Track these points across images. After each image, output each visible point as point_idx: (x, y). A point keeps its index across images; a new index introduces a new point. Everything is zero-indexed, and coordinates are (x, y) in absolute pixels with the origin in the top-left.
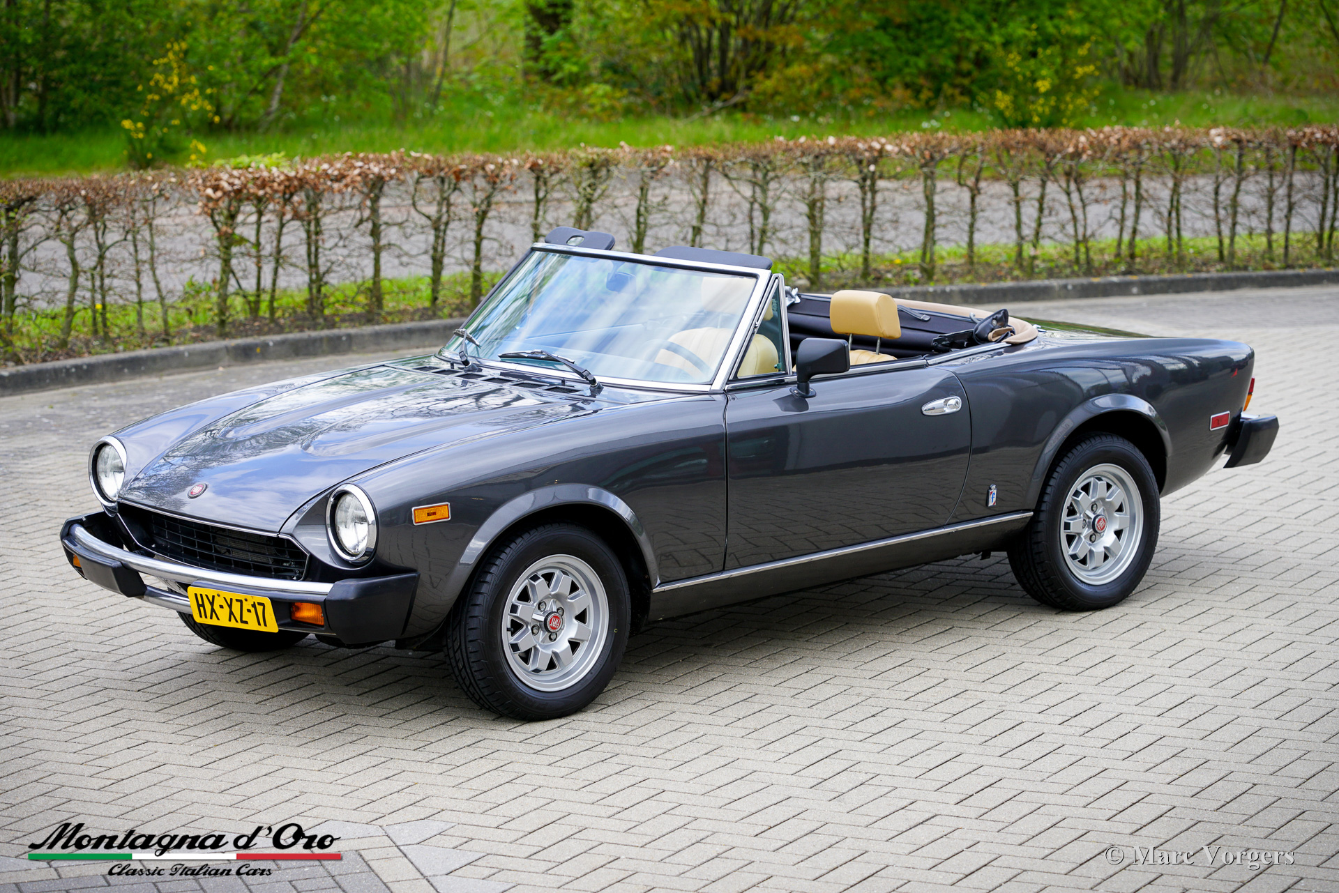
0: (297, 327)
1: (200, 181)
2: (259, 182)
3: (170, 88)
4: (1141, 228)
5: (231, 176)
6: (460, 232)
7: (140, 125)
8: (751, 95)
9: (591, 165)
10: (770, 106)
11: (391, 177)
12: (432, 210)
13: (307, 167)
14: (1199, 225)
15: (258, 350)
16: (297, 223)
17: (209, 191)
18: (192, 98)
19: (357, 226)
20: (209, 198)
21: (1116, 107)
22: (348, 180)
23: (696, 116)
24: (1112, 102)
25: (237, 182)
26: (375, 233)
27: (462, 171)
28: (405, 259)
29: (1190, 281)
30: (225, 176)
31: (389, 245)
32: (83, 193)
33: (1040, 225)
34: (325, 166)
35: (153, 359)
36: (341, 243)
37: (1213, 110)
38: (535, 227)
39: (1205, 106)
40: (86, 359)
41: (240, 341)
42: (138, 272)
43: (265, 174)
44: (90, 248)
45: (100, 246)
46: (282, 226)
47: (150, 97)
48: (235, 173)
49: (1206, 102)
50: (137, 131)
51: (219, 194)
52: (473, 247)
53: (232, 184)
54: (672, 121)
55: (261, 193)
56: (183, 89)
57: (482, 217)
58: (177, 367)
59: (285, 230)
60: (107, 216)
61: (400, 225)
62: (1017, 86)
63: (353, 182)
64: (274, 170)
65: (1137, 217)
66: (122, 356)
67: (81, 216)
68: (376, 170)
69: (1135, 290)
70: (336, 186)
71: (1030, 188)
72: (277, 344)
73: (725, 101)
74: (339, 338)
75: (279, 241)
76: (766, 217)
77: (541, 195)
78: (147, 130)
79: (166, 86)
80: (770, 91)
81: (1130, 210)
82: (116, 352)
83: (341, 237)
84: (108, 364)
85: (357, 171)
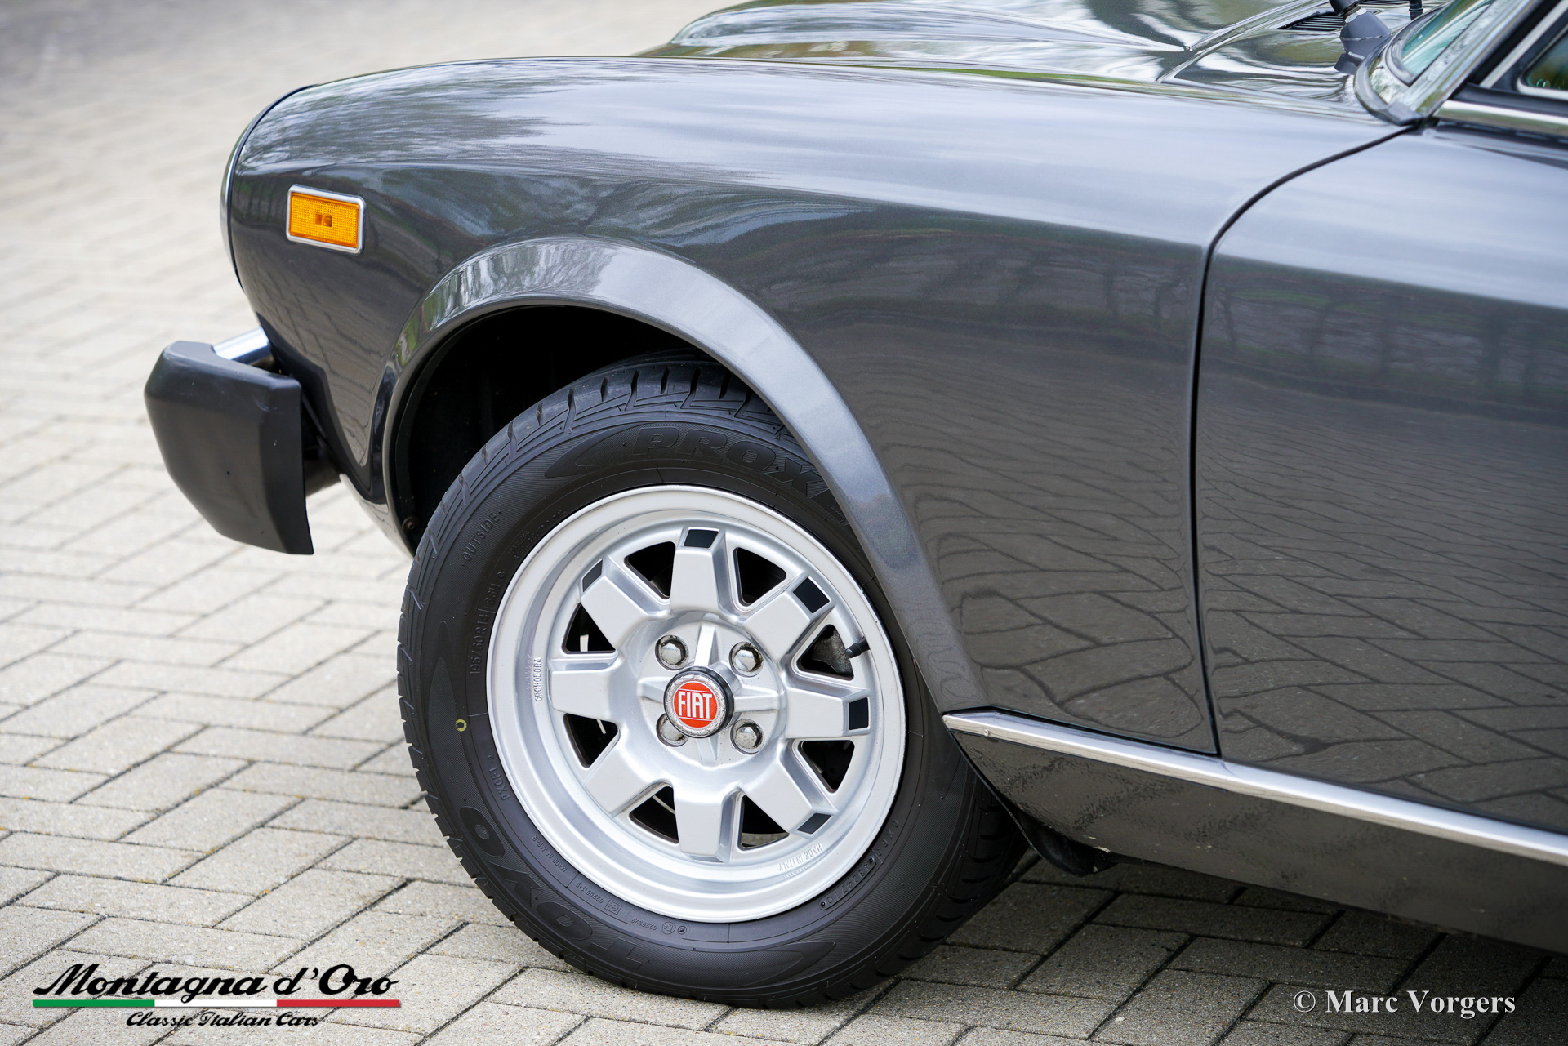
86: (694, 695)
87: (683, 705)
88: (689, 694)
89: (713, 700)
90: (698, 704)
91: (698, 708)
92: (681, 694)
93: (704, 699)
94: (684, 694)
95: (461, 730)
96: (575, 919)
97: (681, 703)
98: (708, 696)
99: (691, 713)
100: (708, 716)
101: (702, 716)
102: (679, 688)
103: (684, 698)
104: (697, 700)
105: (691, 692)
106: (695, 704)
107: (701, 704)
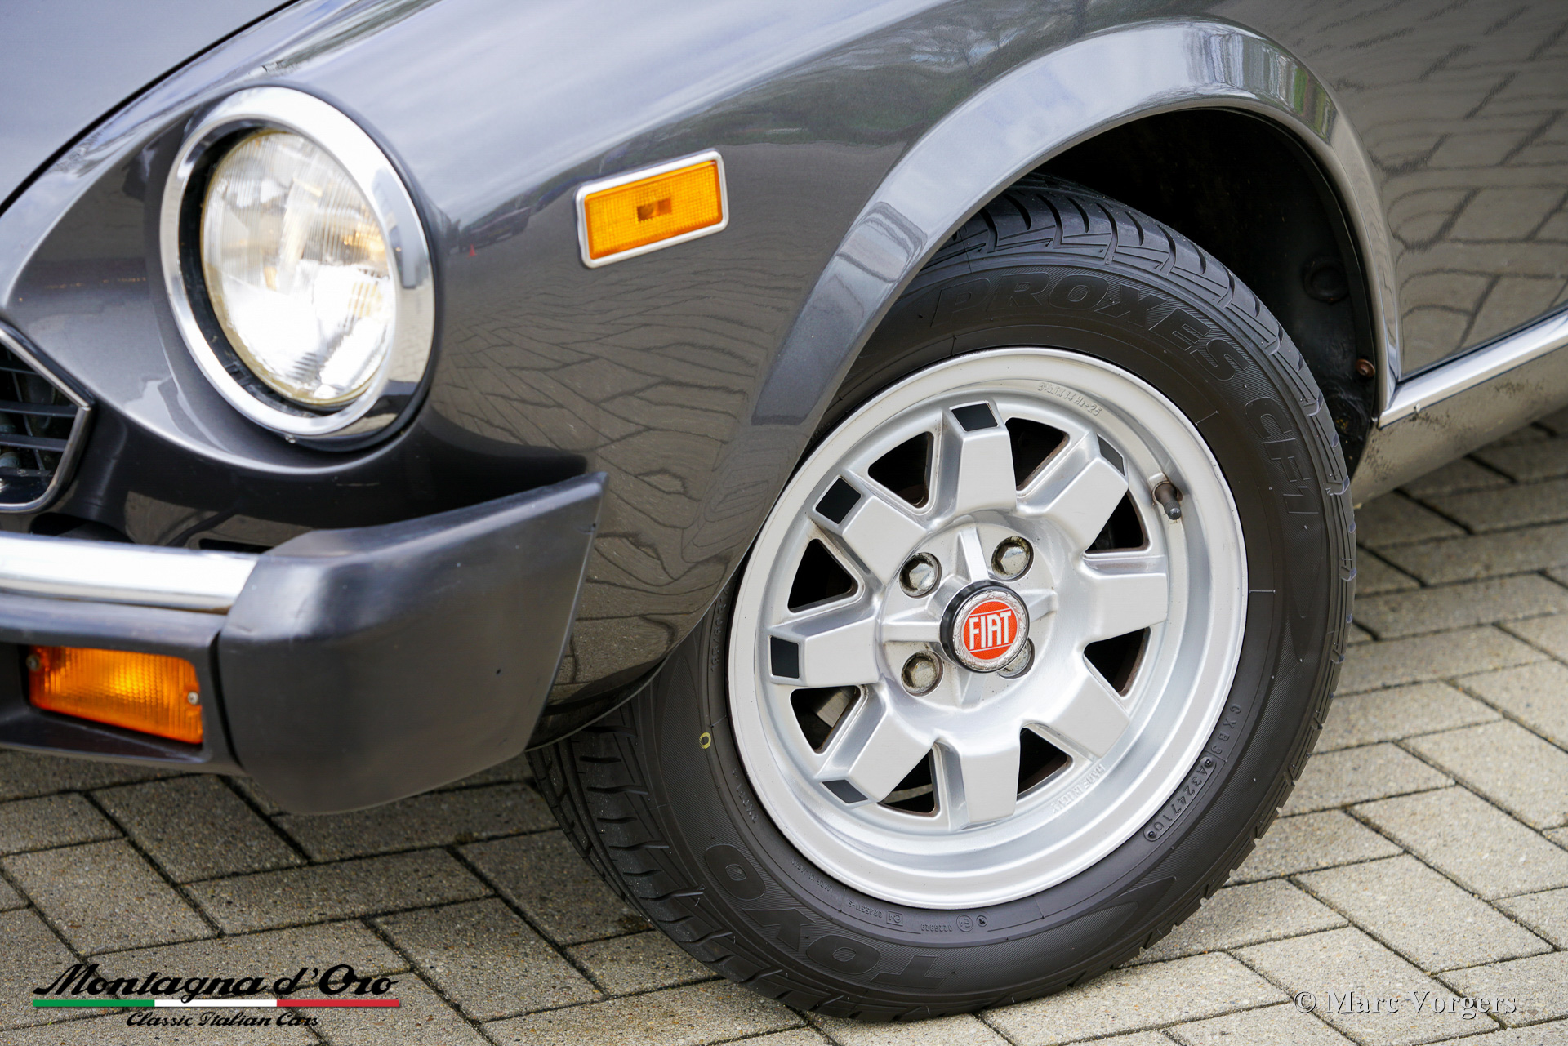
86: (990, 618)
87: (975, 635)
88: (983, 619)
89: (1012, 619)
90: (994, 628)
91: (995, 633)
92: (972, 621)
93: (1002, 619)
94: (976, 620)
95: (706, 746)
96: (858, 949)
97: (973, 631)
98: (1006, 615)
99: (986, 643)
100: (1006, 641)
101: (999, 642)
102: (969, 615)
103: (977, 625)
104: (994, 623)
105: (986, 616)
106: (991, 629)
107: (998, 628)
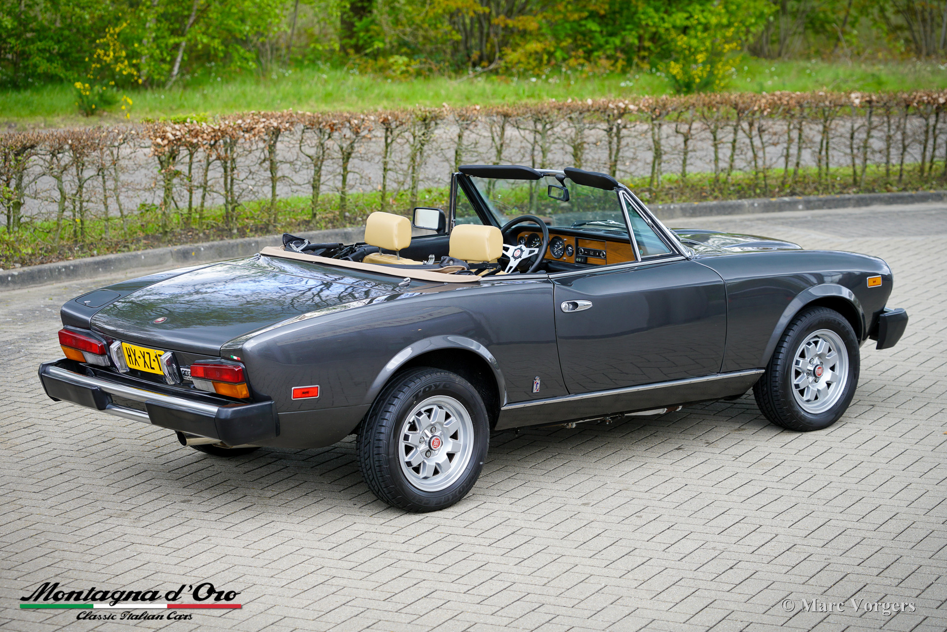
0: (219, 236)
1: (152, 133)
2: (193, 133)
3: (108, 59)
4: (802, 162)
5: (174, 129)
6: (332, 168)
7: (87, 85)
8: (502, 63)
9: (425, 120)
10: (514, 71)
11: (286, 129)
12: (312, 152)
13: (227, 122)
14: (842, 161)
15: (193, 254)
16: (218, 163)
17: (159, 140)
18: (122, 66)
19: (261, 164)
20: (159, 145)
21: (749, 72)
22: (256, 131)
23: (465, 78)
24: (746, 68)
25: (178, 133)
26: (273, 169)
27: (334, 125)
28: (294, 188)
29: (838, 200)
30: (168, 129)
31: (284, 177)
32: (70, 142)
33: (733, 161)
34: (240, 121)
35: (119, 261)
36: (250, 176)
37: (814, 74)
38: (385, 163)
39: (808, 71)
40: (72, 262)
41: (179, 247)
42: (106, 198)
43: (198, 128)
44: (74, 182)
45: (79, 180)
46: (209, 164)
47: (94, 65)
48: (177, 127)
49: (808, 68)
50: (85, 90)
51: (166, 142)
52: (341, 178)
53: (175, 135)
54: (448, 80)
55: (195, 141)
56: (117, 60)
57: (347, 156)
58: (137, 267)
59: (210, 167)
60: (85, 159)
61: (291, 163)
62: (685, 58)
63: (259, 132)
64: (204, 125)
65: (799, 155)
66: (97, 259)
67: (66, 158)
68: (275, 124)
69: (800, 207)
70: (247, 135)
71: (726, 135)
72: (206, 249)
73: (483, 67)
74: (250, 244)
75: (206, 175)
76: (544, 156)
77: (389, 141)
78: (91, 89)
79: (105, 58)
80: (516, 60)
81: (794, 151)
82: (92, 256)
83: (251, 172)
84: (87, 265)
85: (262, 125)
